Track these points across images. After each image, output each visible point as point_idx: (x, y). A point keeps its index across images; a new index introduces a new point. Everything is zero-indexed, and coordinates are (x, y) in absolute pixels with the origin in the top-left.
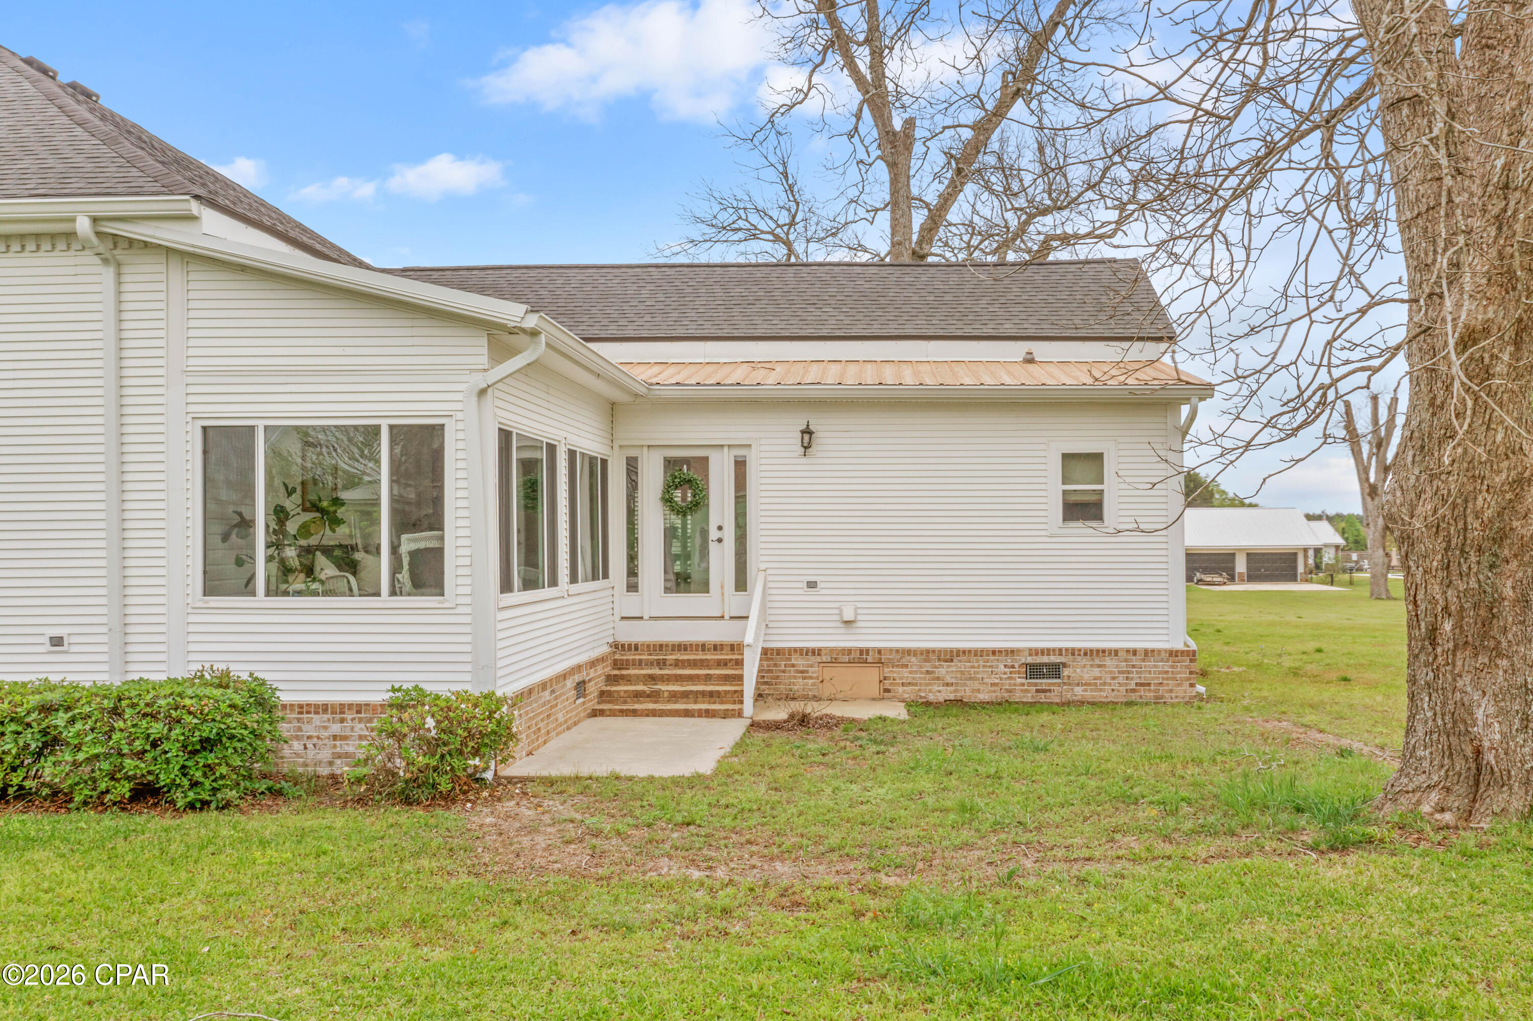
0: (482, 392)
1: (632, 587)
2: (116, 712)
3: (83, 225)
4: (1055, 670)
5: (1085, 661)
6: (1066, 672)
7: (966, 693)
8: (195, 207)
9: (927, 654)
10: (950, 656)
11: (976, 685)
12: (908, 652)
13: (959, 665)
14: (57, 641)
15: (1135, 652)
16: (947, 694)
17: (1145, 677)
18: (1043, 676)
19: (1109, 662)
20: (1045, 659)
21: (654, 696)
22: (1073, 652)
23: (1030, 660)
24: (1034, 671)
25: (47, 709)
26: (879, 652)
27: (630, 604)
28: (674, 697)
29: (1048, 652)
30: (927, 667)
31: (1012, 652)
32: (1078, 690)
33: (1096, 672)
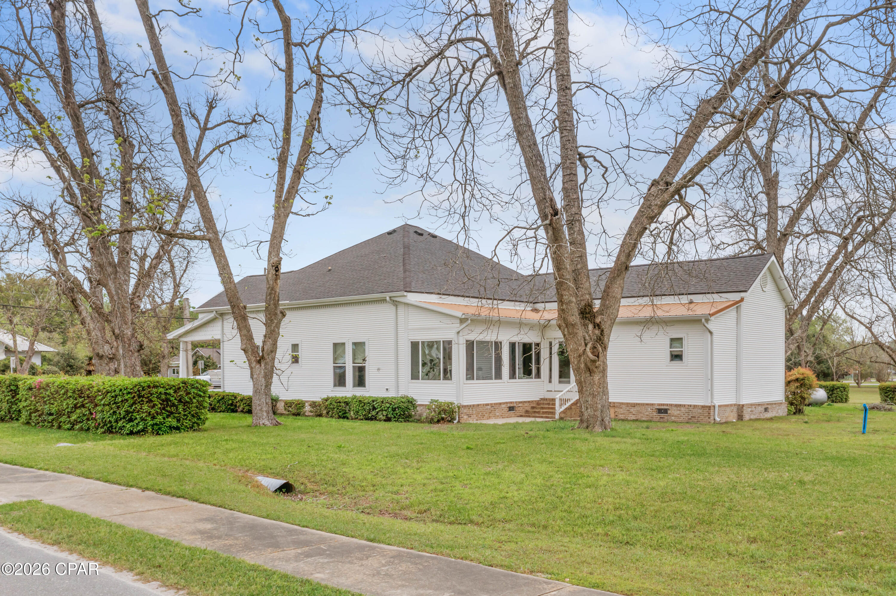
0: (458, 333)
1: (550, 382)
2: (382, 402)
3: (388, 299)
4: (665, 411)
5: (675, 408)
6: (669, 412)
7: (639, 417)
8: (405, 294)
9: (628, 404)
10: (634, 405)
11: (642, 415)
12: (622, 403)
13: (637, 408)
14: (387, 390)
15: (691, 406)
16: (633, 418)
17: (694, 415)
18: (662, 413)
19: (682, 409)
20: (662, 407)
21: (539, 412)
22: (671, 405)
23: (658, 407)
24: (660, 411)
25: (373, 401)
26: (614, 403)
27: (550, 387)
28: (544, 413)
29: (663, 405)
30: (628, 409)
31: (652, 404)
32: (673, 418)
33: (678, 412)
